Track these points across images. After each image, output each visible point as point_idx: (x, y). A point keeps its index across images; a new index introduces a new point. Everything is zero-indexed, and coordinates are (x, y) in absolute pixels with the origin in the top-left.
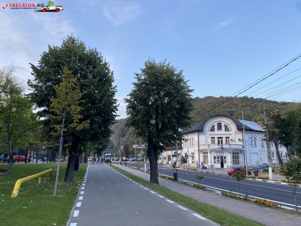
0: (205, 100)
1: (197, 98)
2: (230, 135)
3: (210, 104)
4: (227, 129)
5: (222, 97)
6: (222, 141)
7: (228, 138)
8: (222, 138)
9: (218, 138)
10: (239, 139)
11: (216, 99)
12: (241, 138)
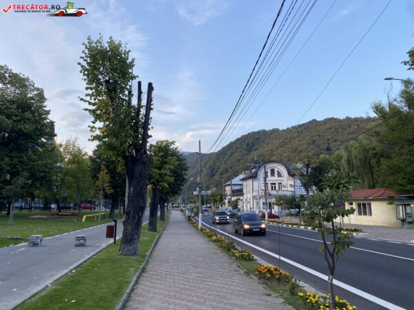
0: (324, 124)
1: (314, 120)
2: (283, 181)
3: (330, 129)
4: (279, 175)
5: (348, 119)
6: (275, 187)
7: (281, 183)
8: (275, 184)
9: (272, 184)
10: (291, 185)
11: (340, 121)
12: (292, 183)
